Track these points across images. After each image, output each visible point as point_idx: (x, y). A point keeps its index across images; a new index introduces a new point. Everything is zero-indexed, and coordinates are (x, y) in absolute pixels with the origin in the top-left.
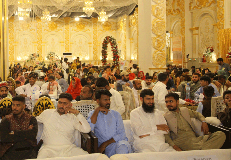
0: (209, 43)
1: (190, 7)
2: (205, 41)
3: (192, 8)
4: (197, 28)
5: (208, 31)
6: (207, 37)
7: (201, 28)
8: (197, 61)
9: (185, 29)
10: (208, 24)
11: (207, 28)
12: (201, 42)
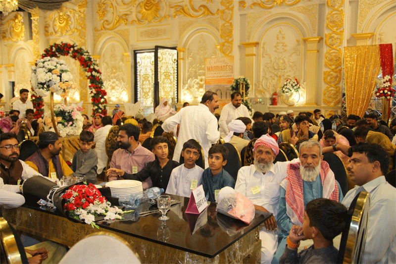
0: (286, 71)
2: (276, 68)
4: (257, 44)
5: (282, 51)
6: (281, 61)
7: (264, 44)
8: (263, 103)
9: (232, 44)
10: (283, 38)
11: (281, 45)
12: (264, 70)
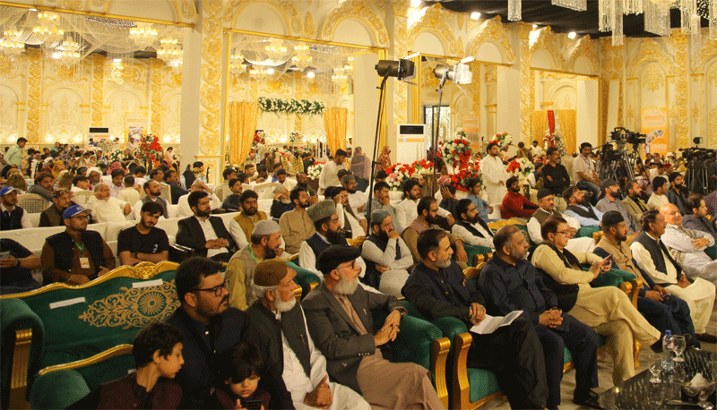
1: (486, 78)
3: (489, 79)
